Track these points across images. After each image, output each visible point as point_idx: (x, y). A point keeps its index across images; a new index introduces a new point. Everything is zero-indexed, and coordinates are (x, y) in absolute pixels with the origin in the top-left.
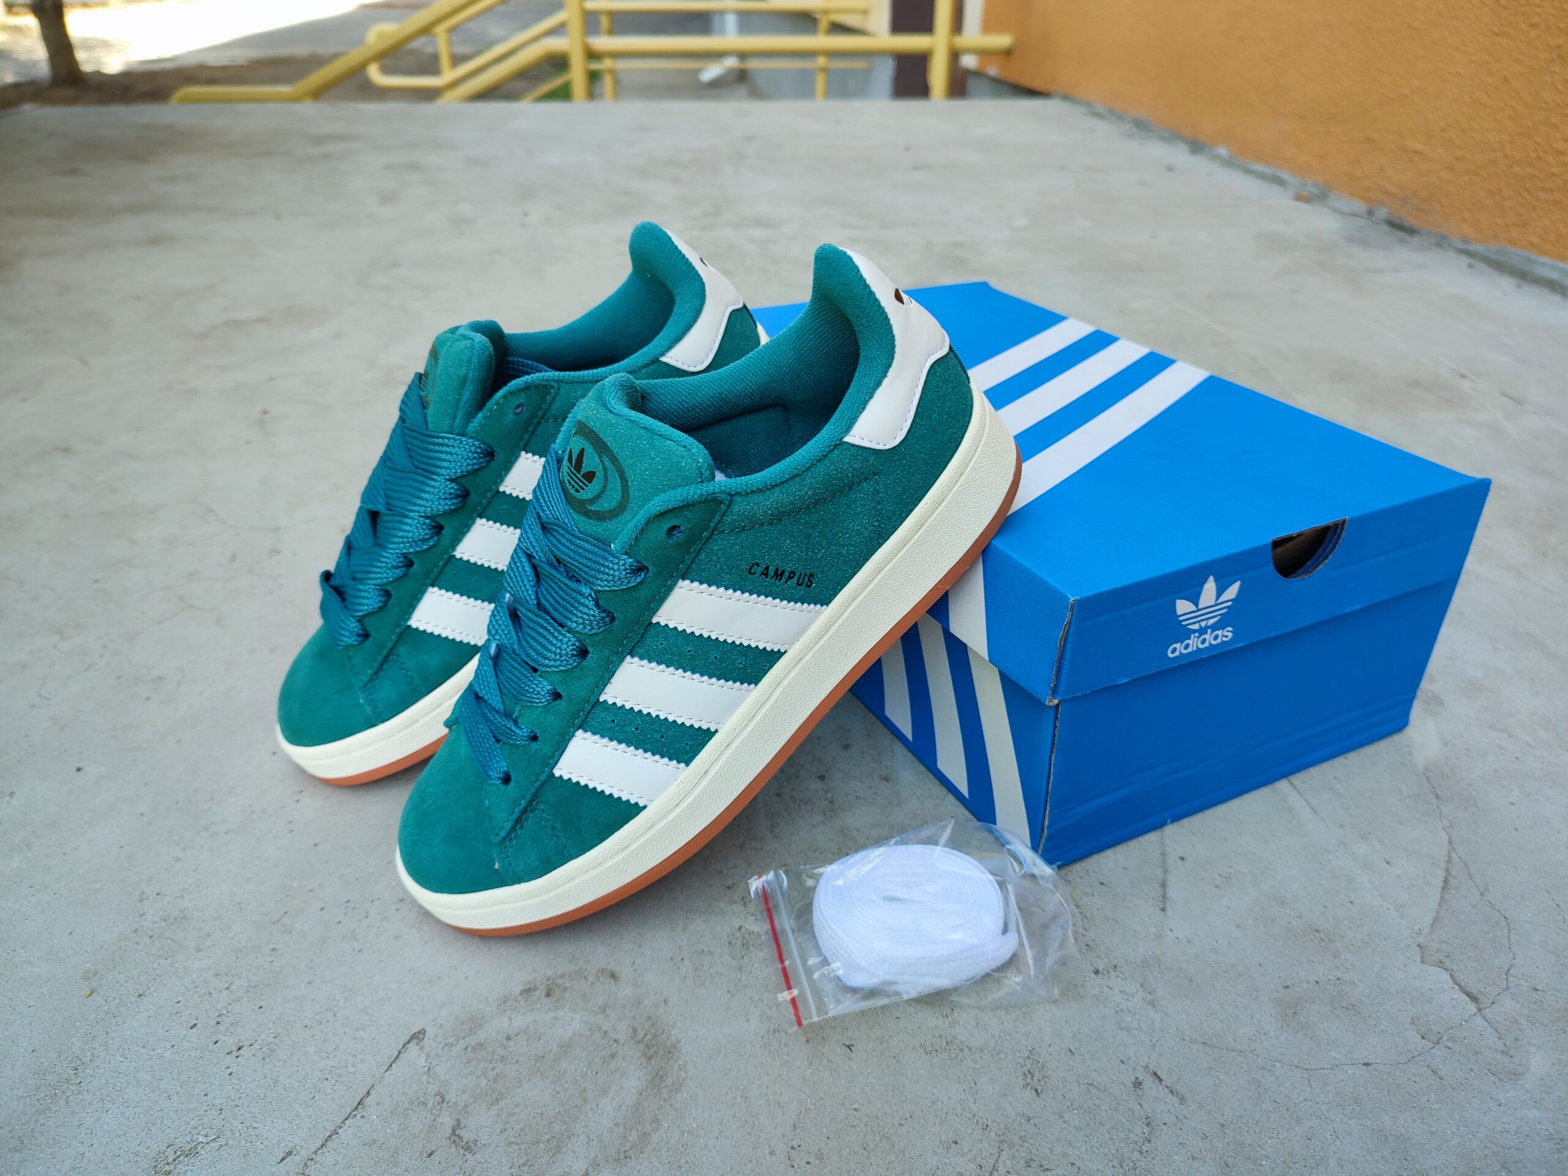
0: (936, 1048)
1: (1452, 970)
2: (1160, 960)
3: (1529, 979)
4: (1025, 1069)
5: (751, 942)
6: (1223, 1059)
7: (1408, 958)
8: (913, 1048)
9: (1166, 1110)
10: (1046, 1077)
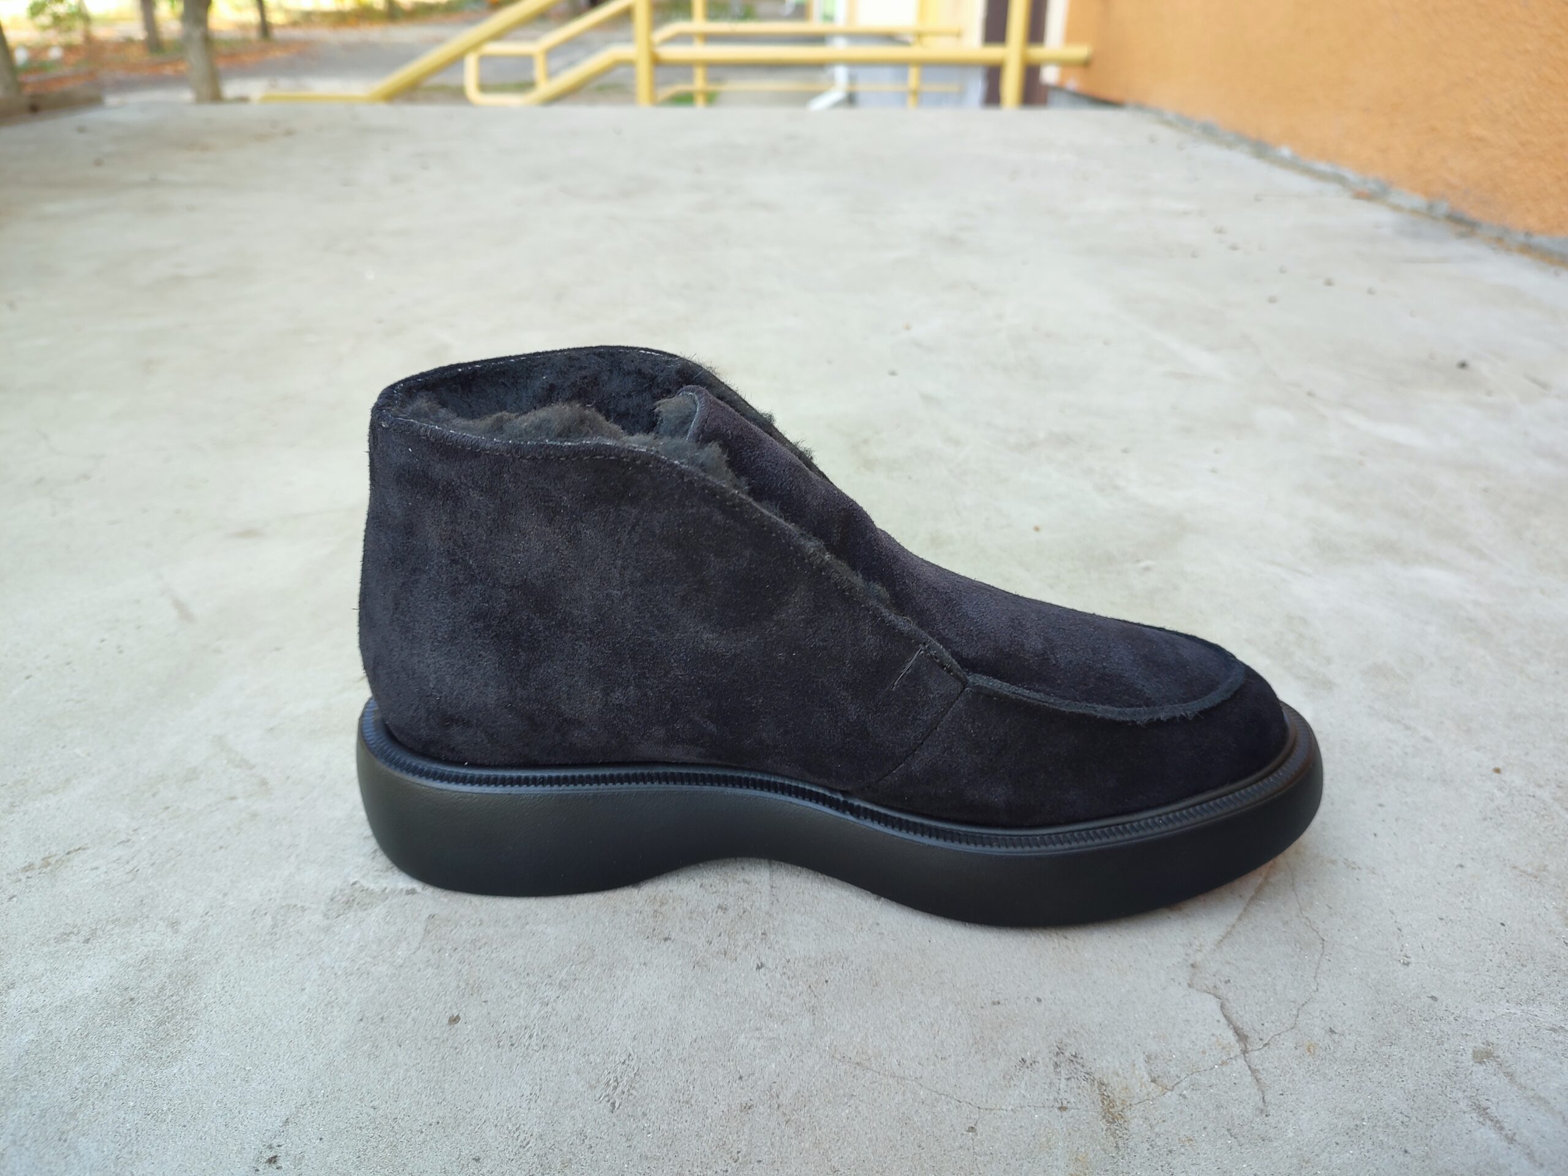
0: (514, 1042)
1: (1227, 999)
2: (847, 959)
3: (1327, 1019)
4: (612, 1076)
5: (356, 902)
6: (874, 1085)
7: (1173, 979)
8: (485, 1039)
9: (769, 1144)
10: (634, 1088)
